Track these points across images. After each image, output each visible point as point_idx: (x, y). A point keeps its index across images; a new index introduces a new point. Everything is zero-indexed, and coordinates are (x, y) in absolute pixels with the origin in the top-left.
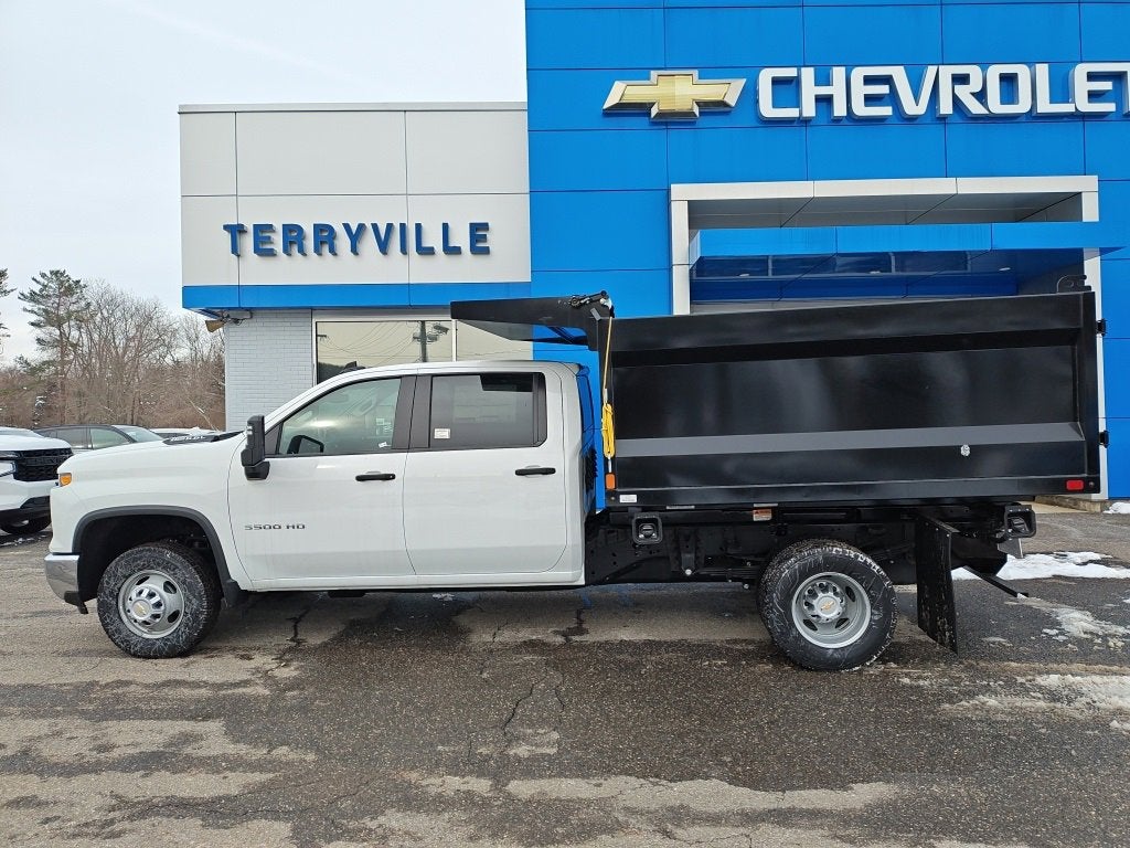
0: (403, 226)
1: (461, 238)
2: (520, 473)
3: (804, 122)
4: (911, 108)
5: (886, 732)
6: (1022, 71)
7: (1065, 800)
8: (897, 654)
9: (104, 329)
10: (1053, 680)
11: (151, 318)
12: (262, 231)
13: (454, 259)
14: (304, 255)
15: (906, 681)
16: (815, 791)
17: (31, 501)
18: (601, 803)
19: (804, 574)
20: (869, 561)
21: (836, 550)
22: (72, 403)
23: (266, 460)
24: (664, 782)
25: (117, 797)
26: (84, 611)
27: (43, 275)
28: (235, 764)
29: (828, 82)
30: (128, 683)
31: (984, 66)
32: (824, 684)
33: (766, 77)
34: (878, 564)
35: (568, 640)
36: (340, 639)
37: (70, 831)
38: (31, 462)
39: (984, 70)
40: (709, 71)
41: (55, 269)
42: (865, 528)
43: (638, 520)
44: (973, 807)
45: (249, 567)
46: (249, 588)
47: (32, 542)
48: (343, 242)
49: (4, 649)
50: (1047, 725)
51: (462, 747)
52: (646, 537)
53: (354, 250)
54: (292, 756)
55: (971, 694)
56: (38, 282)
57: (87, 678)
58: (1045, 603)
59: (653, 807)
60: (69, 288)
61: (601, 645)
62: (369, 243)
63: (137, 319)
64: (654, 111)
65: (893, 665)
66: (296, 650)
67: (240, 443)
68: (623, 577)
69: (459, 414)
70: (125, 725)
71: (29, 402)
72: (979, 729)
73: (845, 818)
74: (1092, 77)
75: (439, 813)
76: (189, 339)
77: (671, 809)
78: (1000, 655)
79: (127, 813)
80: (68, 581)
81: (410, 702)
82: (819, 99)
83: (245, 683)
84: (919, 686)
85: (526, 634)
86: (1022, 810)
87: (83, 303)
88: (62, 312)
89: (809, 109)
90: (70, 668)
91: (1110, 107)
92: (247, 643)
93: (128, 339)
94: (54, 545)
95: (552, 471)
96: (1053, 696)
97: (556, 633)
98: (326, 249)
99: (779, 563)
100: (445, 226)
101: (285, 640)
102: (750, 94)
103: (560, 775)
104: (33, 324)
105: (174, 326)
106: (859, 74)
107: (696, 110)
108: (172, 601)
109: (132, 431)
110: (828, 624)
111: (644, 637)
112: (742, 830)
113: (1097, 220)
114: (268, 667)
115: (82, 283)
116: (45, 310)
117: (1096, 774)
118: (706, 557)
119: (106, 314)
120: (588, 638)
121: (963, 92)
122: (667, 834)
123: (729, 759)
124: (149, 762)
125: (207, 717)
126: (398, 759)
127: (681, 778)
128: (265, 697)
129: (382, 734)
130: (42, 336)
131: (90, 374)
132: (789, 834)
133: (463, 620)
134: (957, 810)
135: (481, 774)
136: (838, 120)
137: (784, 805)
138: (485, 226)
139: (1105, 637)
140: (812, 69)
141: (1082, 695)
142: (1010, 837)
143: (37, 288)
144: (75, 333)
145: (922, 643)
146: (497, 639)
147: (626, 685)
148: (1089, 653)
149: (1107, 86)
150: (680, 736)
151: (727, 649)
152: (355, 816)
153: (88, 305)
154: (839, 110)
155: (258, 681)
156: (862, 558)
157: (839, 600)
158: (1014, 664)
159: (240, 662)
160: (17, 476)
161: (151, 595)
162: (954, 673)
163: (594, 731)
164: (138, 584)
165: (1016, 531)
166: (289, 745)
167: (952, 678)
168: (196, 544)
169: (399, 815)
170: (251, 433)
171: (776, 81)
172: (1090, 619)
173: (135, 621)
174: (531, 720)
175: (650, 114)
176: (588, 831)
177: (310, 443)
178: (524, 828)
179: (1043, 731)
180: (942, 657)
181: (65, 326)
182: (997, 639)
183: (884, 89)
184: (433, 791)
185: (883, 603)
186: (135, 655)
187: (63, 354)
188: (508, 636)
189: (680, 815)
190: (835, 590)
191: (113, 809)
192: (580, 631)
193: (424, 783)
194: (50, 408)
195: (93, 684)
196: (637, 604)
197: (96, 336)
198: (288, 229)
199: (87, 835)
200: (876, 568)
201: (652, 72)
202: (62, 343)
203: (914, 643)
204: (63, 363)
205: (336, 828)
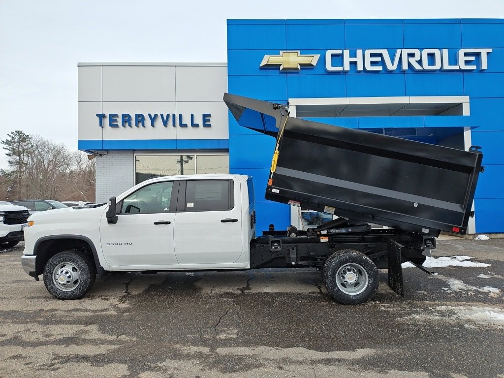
0: (174, 115)
1: (199, 120)
2: (222, 221)
3: (345, 73)
4: (390, 67)
5: (373, 330)
6: (437, 52)
7: (442, 355)
8: (381, 298)
9: (39, 157)
10: (443, 308)
11: (60, 152)
12: (113, 117)
13: (196, 129)
14: (131, 127)
15: (383, 308)
16: (342, 352)
17: (11, 233)
18: (253, 356)
19: (341, 264)
20: (368, 258)
21: (354, 254)
22: (24, 190)
23: (116, 216)
24: (280, 348)
25: (55, 355)
26: (38, 280)
27: (12, 133)
28: (103, 342)
29: (355, 56)
30: (56, 310)
31: (421, 49)
32: (349, 310)
33: (328, 54)
34: (371, 260)
35: (243, 292)
36: (146, 292)
37: (37, 368)
38: (11, 216)
39: (421, 52)
40: (304, 51)
41: (18, 130)
42: (367, 245)
43: (272, 241)
44: (405, 358)
45: (108, 261)
46: (108, 270)
47: (11, 251)
48: (148, 122)
49: (3, 296)
50: (439, 326)
51: (198, 335)
52: (275, 248)
53: (153, 125)
54: (127, 338)
55: (409, 314)
56: (10, 136)
57: (39, 308)
58: (444, 277)
59: (275, 358)
60: (24, 139)
61: (256, 294)
62: (159, 122)
63: (54, 153)
64: (281, 68)
65: (378, 302)
66: (127, 296)
67: (106, 208)
68: (266, 266)
69: (197, 196)
70: (56, 327)
71: (4, 189)
72: (411, 328)
73: (353, 362)
74: (466, 54)
75: (188, 360)
76: (77, 161)
77: (283, 359)
78: (423, 298)
79: (60, 361)
80: (31, 267)
81: (176, 317)
82: (351, 63)
83: (106, 310)
84: (388, 311)
85: (225, 290)
86: (424, 358)
87: (30, 145)
88: (20, 149)
89: (347, 67)
90: (32, 304)
91: (474, 67)
92: (106, 294)
93: (50, 161)
94: (25, 251)
95: (236, 220)
96: (442, 314)
97: (238, 289)
98: (140, 124)
99: (331, 259)
100: (192, 115)
101: (122, 293)
102: (322, 60)
103: (238, 346)
104: (7, 154)
105: (71, 156)
106: (368, 52)
107: (299, 68)
108: (75, 275)
109: (53, 203)
110: (351, 285)
111: (275, 291)
112: (311, 366)
113: (469, 115)
114: (115, 303)
115: (30, 137)
116: (12, 148)
117: (456, 345)
118: (301, 257)
119: (40, 150)
120: (251, 291)
121: (413, 61)
122: (280, 368)
123: (307, 339)
124: (68, 341)
125: (91, 323)
126: (171, 340)
127: (287, 347)
128: (115, 316)
129: (164, 330)
130: (11, 160)
131: (32, 177)
132: (330, 368)
133: (198, 284)
134: (398, 359)
135: (205, 346)
136: (360, 72)
137: (329, 357)
138: (209, 115)
139: (467, 291)
140: (348, 50)
141: (455, 314)
142: (418, 369)
143: (9, 139)
144: (26, 159)
145: (391, 293)
146: (213, 292)
147: (267, 310)
148: (460, 297)
149: (473, 58)
150: (288, 331)
151: (310, 296)
152: (153, 362)
153: (32, 146)
154: (360, 67)
155: (112, 309)
156: (365, 257)
157: (355, 275)
158: (428, 302)
159: (104, 301)
160: (5, 223)
161: (67, 273)
162: (403, 305)
163: (252, 329)
164: (61, 268)
165: (428, 246)
166: (125, 334)
167: (402, 307)
168: (86, 251)
169: (172, 361)
170: (110, 204)
171: (333, 55)
172: (462, 284)
173: (60, 284)
174: (226, 325)
175: (280, 69)
176: (248, 367)
177: (134, 209)
178: (223, 366)
179: (437, 328)
180: (398, 299)
181: (22, 155)
182: (423, 292)
183: (379, 59)
184: (185, 352)
185: (374, 276)
186: (59, 298)
187: (21, 168)
188: (217, 290)
189: (286, 361)
190: (354, 270)
191: (54, 359)
192: (248, 288)
193: (182, 349)
194: (14, 192)
195: (41, 310)
196: (273, 277)
197: (35, 160)
198: (124, 116)
199: (44, 369)
200: (370, 261)
201: (281, 51)
202: (20, 163)
203: (388, 293)
204: (20, 172)
205: (146, 366)
